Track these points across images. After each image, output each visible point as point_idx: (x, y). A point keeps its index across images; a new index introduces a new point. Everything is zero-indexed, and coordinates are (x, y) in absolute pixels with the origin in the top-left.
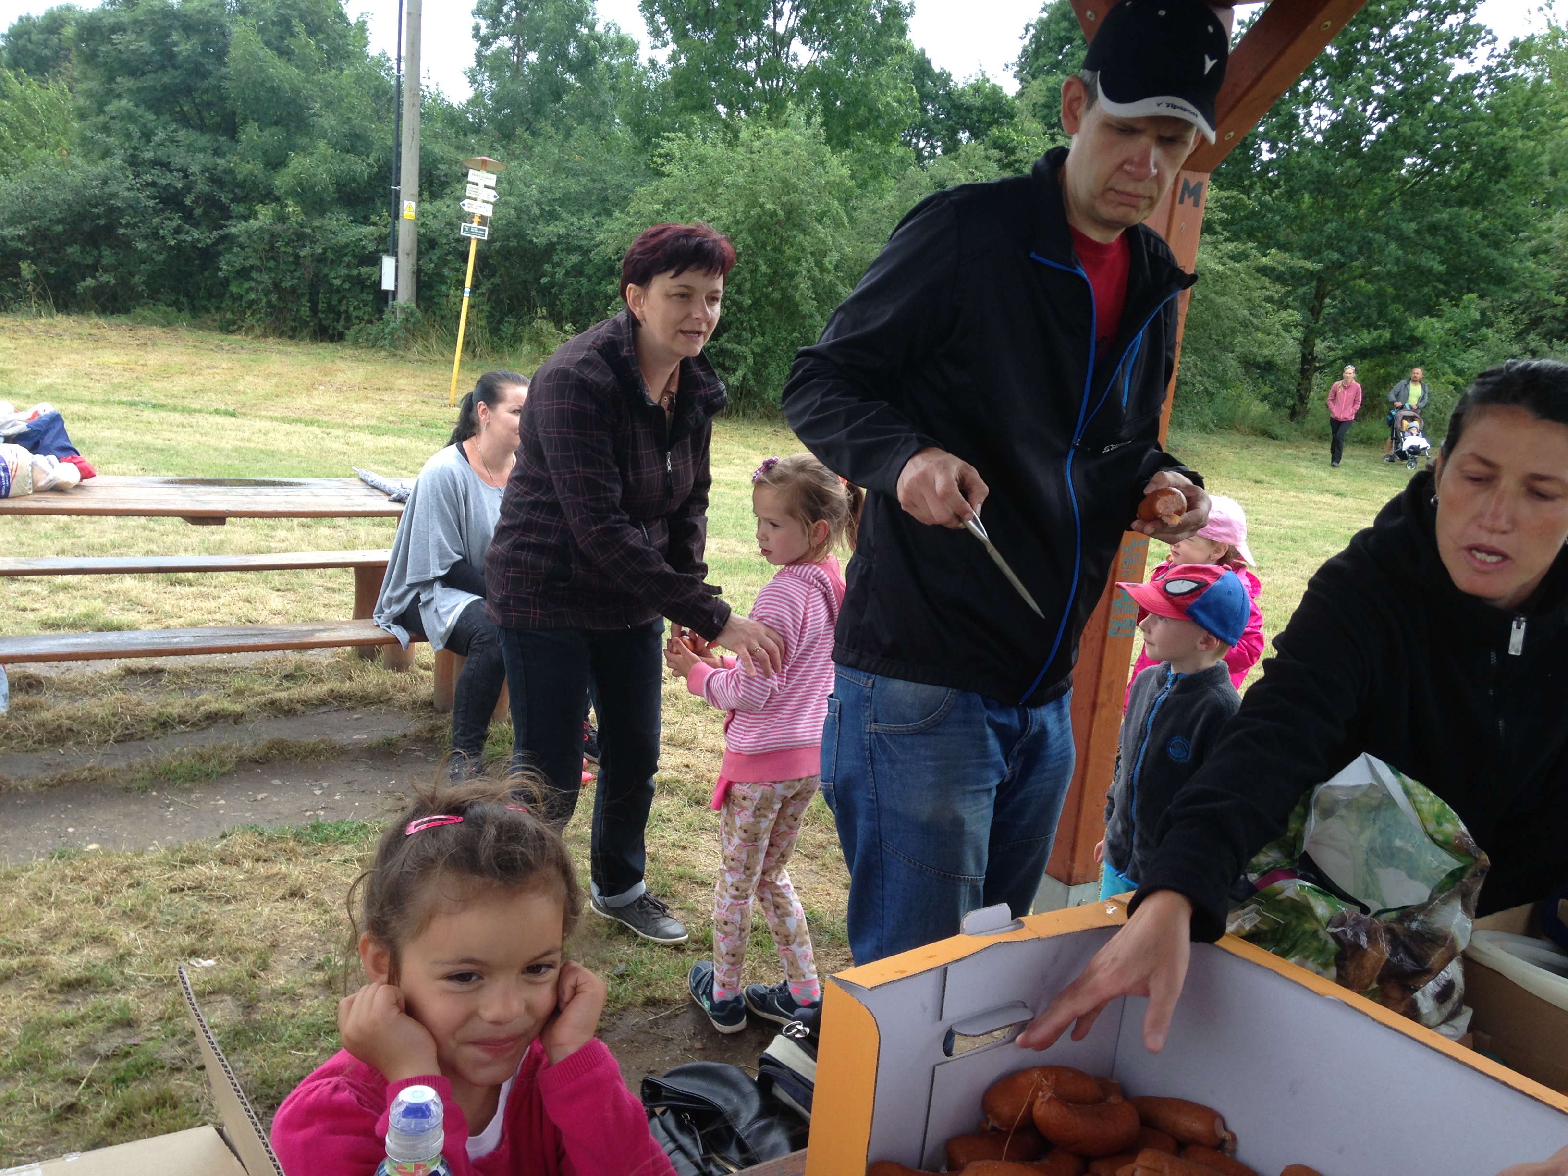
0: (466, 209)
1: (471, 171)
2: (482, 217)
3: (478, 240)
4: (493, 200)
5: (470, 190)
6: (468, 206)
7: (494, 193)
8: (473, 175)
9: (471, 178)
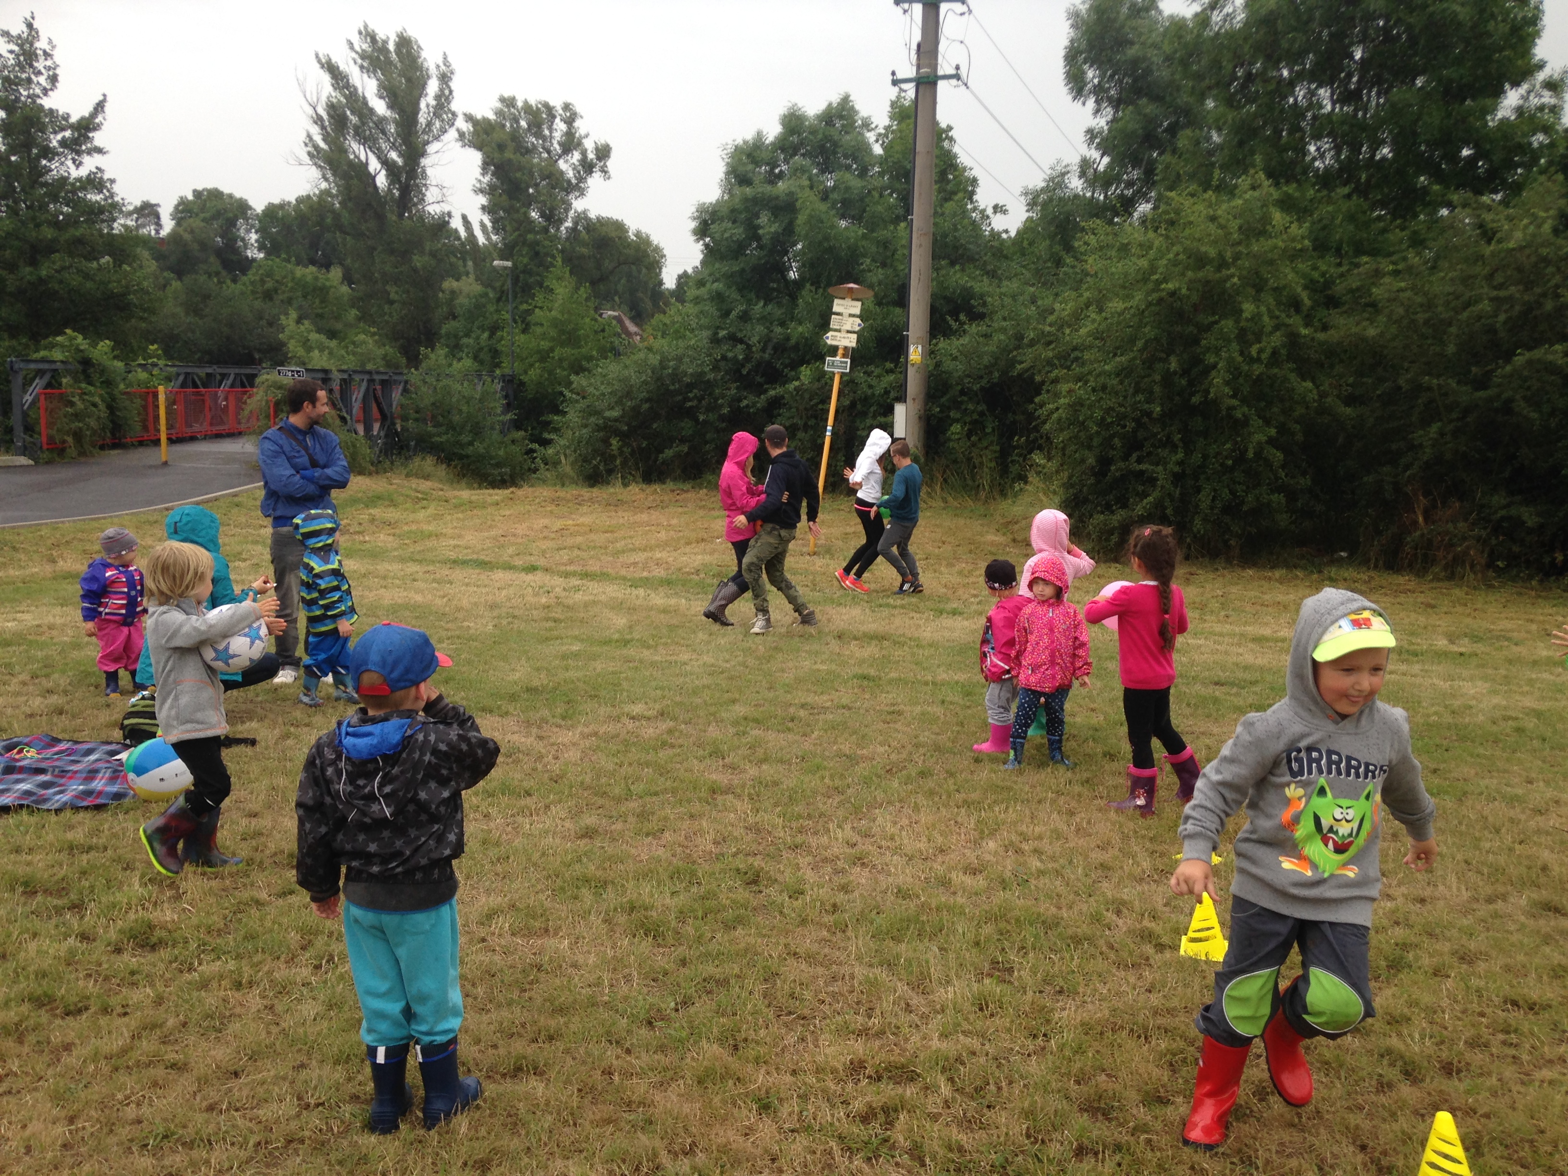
0: (829, 342)
1: (836, 301)
2: (846, 348)
3: (843, 375)
4: (857, 328)
5: (834, 322)
6: (831, 339)
7: (858, 321)
8: (838, 306)
9: (836, 309)
